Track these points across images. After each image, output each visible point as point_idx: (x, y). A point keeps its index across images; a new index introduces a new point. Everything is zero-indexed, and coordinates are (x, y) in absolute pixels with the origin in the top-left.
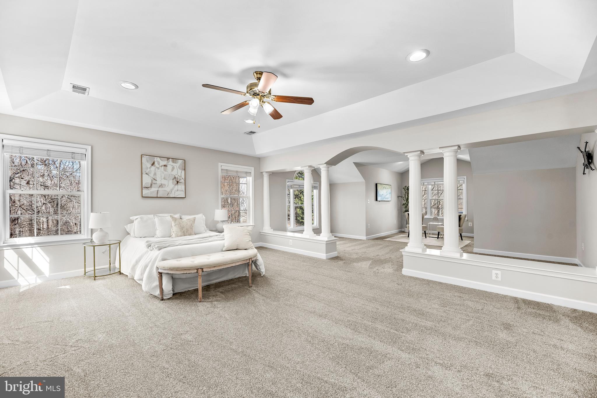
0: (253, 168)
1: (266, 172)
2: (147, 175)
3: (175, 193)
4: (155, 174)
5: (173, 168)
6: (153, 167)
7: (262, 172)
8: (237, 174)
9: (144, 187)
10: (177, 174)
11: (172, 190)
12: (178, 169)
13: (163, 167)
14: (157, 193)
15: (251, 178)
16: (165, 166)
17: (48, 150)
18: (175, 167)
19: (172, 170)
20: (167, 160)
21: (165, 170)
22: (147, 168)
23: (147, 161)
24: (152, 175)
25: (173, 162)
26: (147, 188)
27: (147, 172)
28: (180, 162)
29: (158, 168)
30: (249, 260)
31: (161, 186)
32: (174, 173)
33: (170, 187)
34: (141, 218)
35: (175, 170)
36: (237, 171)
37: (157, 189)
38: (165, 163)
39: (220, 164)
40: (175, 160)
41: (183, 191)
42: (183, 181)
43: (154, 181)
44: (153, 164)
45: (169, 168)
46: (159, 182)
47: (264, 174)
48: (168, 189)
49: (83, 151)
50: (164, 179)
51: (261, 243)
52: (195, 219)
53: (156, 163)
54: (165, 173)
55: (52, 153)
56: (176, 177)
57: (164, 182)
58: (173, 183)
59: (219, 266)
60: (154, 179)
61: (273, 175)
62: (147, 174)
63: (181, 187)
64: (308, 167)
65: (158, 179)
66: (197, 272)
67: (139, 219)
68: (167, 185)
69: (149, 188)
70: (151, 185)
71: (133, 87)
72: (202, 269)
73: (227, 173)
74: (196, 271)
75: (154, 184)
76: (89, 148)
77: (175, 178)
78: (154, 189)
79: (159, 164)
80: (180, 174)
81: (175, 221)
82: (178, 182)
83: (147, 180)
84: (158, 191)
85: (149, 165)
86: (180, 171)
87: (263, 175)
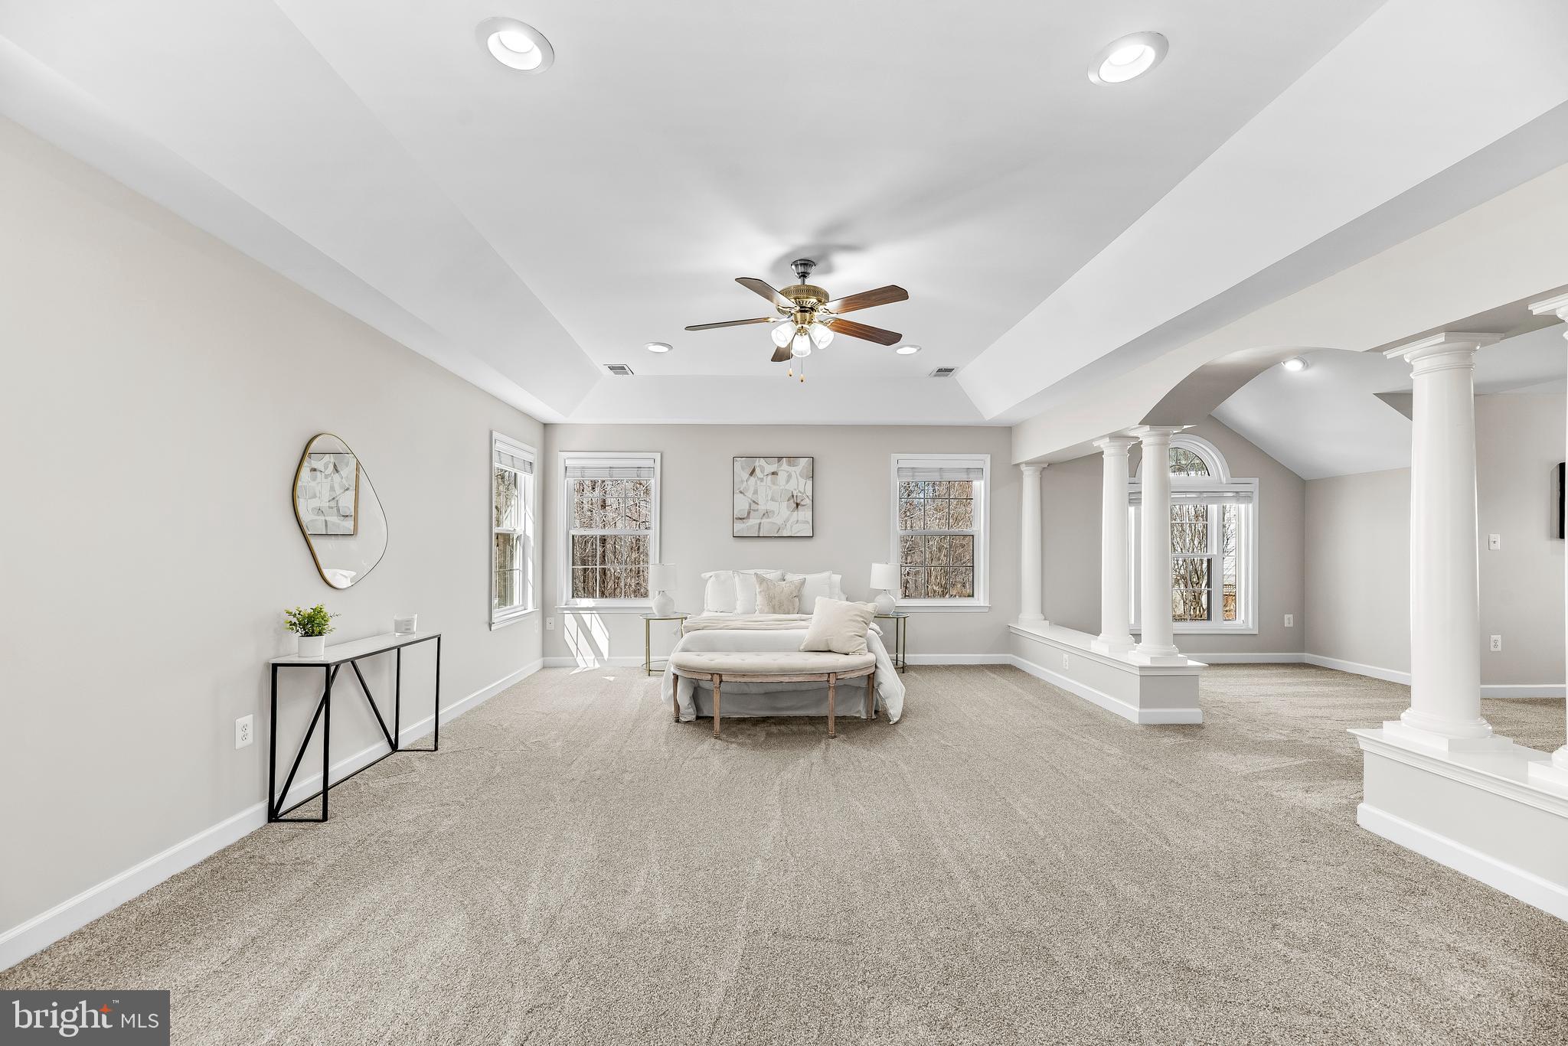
0: (988, 458)
1: (1028, 463)
2: (742, 495)
3: (791, 527)
4: (756, 492)
5: (790, 476)
6: (752, 478)
7: (1018, 465)
8: (941, 475)
9: (736, 518)
10: (796, 488)
11: (787, 520)
12: (799, 477)
13: (770, 477)
14: (759, 528)
15: (983, 482)
16: (773, 473)
17: (611, 468)
18: (793, 474)
19: (788, 481)
20: (779, 462)
21: (774, 483)
22: (742, 481)
23: (743, 468)
24: (750, 494)
25: (790, 464)
26: (741, 519)
27: (741, 489)
28: (803, 462)
29: (762, 480)
30: (829, 677)
31: (766, 514)
32: (792, 486)
33: (783, 518)
34: (717, 576)
35: (793, 481)
36: (941, 468)
37: (758, 521)
38: (773, 468)
39: (895, 457)
40: (792, 459)
41: (808, 523)
42: (808, 502)
43: (754, 506)
44: (752, 473)
45: (782, 476)
46: (762, 507)
47: (1023, 468)
48: (778, 520)
49: (650, 463)
50: (772, 499)
51: (1011, 655)
52: (803, 582)
53: (758, 471)
54: (774, 487)
55: (615, 471)
56: (795, 495)
57: (772, 506)
58: (788, 507)
59: (754, 676)
60: (754, 502)
61: (1051, 468)
62: (741, 492)
63: (805, 514)
64: (1107, 440)
65: (761, 500)
66: (712, 680)
67: (713, 579)
68: (776, 512)
69: (744, 519)
70: (749, 513)
71: (665, 349)
72: (720, 676)
73: (913, 476)
74: (709, 677)
75: (754, 511)
76: (658, 457)
77: (793, 496)
78: (753, 521)
79: (762, 472)
80: (803, 487)
81: (761, 584)
82: (797, 505)
83: (742, 504)
84: (760, 523)
85: (745, 475)
86: (802, 481)
87: (1021, 473)
